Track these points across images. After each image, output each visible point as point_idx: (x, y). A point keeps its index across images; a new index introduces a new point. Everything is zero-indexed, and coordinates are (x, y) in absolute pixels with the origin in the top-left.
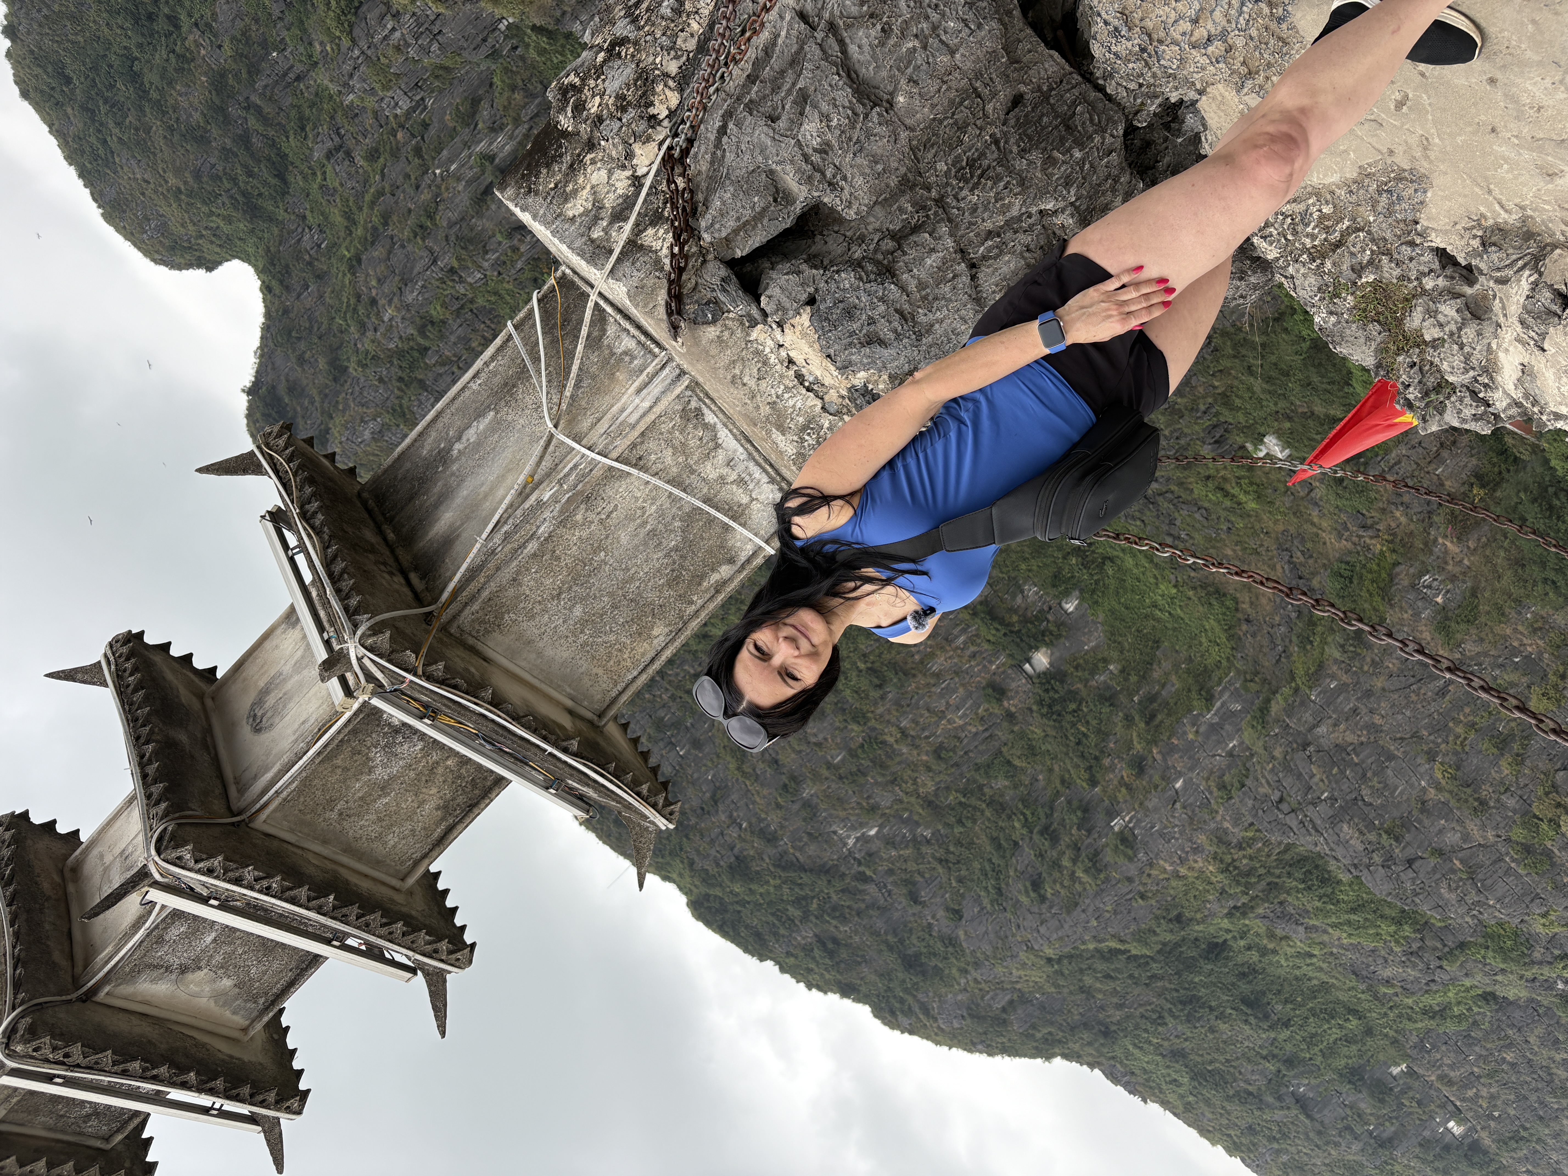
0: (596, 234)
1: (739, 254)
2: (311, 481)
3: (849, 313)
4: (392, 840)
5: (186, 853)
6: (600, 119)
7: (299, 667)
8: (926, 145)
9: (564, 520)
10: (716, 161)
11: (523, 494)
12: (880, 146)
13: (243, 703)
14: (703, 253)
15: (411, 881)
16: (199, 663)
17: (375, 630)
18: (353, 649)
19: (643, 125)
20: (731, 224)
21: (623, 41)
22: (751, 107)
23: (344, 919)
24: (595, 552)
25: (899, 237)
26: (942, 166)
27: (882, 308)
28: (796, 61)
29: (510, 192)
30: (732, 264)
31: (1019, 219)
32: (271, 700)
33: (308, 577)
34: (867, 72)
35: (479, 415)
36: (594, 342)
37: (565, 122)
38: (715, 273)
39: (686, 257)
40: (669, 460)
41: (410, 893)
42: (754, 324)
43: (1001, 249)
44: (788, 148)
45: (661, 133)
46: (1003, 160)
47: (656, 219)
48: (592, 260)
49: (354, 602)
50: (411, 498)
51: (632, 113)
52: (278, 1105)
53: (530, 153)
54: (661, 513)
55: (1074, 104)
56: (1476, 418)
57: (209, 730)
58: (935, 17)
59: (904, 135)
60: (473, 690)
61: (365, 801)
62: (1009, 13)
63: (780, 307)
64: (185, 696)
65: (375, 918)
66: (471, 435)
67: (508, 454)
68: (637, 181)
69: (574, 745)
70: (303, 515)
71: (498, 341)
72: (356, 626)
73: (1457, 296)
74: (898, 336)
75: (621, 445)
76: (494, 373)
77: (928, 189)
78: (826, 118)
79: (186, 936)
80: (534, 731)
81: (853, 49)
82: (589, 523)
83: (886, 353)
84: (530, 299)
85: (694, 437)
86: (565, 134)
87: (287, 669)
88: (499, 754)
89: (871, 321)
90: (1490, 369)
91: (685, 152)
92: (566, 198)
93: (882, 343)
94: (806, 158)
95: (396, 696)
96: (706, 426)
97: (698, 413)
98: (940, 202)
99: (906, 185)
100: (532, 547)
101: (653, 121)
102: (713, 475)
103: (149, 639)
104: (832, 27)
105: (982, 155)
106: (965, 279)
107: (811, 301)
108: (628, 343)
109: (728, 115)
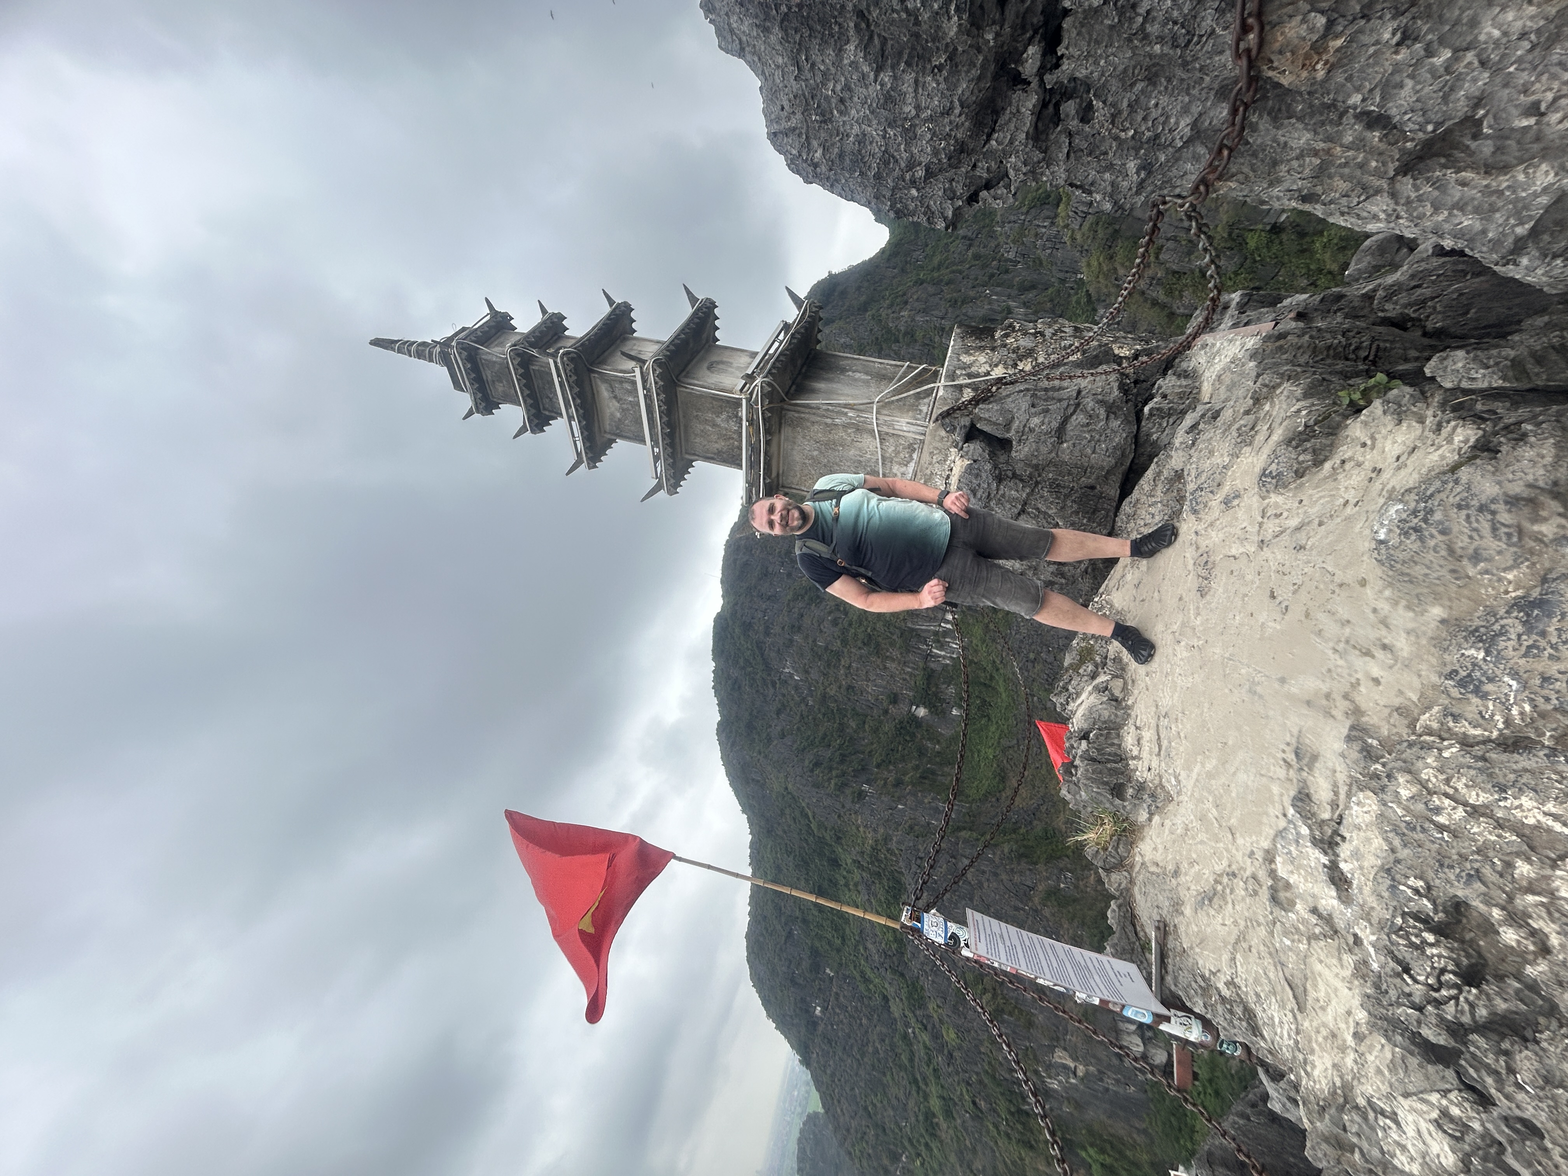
0: (958, 372)
1: (978, 426)
2: (806, 329)
3: (977, 476)
4: (698, 440)
5: (658, 371)
6: (1005, 346)
7: (738, 368)
8: (1055, 465)
9: (845, 426)
10: (1008, 396)
11: (846, 406)
12: (1044, 449)
13: (714, 358)
14: (971, 413)
15: (687, 456)
16: (718, 334)
17: (769, 384)
18: (758, 381)
19: (1011, 363)
20: (987, 416)
21: (1042, 334)
22: (1034, 396)
23: (663, 439)
24: (841, 445)
25: (1015, 476)
26: (1051, 475)
27: (986, 486)
28: (1060, 400)
29: (958, 331)
30: (973, 425)
31: (1050, 516)
32: (721, 366)
33: (771, 351)
34: (1069, 427)
35: (867, 373)
36: (918, 396)
37: (998, 334)
38: (966, 421)
39: (966, 408)
40: (890, 450)
41: (683, 459)
42: (956, 447)
43: (1036, 517)
44: (1024, 417)
45: (1011, 371)
46: (1067, 496)
47: (975, 389)
48: (947, 376)
49: (774, 371)
50: (822, 369)
51: (1014, 356)
52: (588, 459)
53: (979, 329)
54: (869, 460)
55: (1104, 509)
56: (1061, 704)
57: (698, 352)
58: (1103, 438)
59: (1053, 455)
60: (767, 432)
61: (706, 421)
62: (1122, 464)
63: (967, 453)
64: (705, 336)
65: (670, 450)
66: (858, 375)
67: (857, 392)
68: (988, 373)
69: (768, 481)
70: (793, 335)
71: (899, 363)
72: (766, 377)
73: (1097, 668)
74: (980, 499)
75: (885, 429)
76: (885, 369)
77: (1039, 475)
78: (1043, 423)
79: (627, 390)
80: (765, 463)
81: (1074, 417)
82: (849, 435)
83: (972, 499)
84: (921, 364)
85: (904, 454)
86: (993, 336)
87: (735, 365)
88: (749, 458)
89: (979, 485)
90: (1078, 695)
91: (1006, 384)
92: (967, 353)
93: (975, 495)
94: (1025, 426)
95: (750, 407)
96: (911, 456)
97: (914, 450)
98: (1037, 483)
99: (1036, 467)
100: (829, 421)
101: (1015, 365)
102: (894, 471)
103: (716, 311)
104: (1078, 405)
105: (1064, 488)
106: (1016, 511)
107: (975, 461)
108: (924, 409)
109: (1028, 390)
